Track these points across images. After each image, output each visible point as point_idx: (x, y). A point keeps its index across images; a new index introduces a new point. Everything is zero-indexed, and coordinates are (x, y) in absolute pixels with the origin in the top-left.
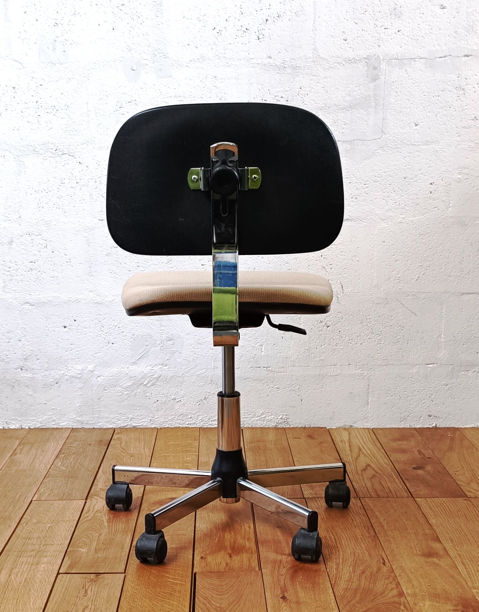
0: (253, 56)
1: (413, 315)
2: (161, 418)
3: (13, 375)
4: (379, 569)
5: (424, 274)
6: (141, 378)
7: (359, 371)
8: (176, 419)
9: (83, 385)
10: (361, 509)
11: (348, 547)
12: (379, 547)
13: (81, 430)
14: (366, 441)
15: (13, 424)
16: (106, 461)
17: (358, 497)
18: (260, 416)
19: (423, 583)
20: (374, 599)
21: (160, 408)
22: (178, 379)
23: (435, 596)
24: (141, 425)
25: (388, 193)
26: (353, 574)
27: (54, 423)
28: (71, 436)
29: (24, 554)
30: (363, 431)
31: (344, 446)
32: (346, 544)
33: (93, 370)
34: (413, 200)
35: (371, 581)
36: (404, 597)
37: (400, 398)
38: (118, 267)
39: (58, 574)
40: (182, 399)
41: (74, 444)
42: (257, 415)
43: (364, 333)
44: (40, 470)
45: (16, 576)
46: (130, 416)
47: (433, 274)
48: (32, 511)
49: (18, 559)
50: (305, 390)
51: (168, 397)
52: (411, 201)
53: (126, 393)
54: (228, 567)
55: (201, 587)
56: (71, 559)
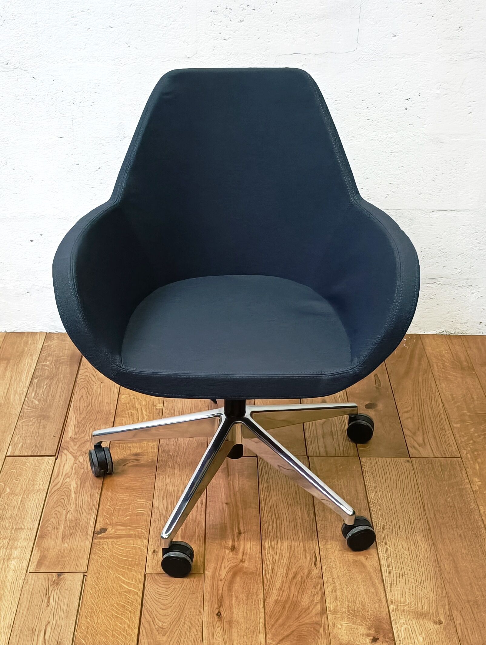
4: (309, 572)
5: (394, 192)
12: (314, 536)
16: (77, 390)
20: (299, 617)
23: (353, 615)
25: (361, 109)
26: (285, 579)
27: (28, 328)
28: (45, 348)
34: (387, 117)
35: (300, 591)
36: (325, 616)
41: (47, 360)
44: (14, 406)
47: (403, 191)
48: (6, 475)
55: (148, 596)
56: (40, 551)
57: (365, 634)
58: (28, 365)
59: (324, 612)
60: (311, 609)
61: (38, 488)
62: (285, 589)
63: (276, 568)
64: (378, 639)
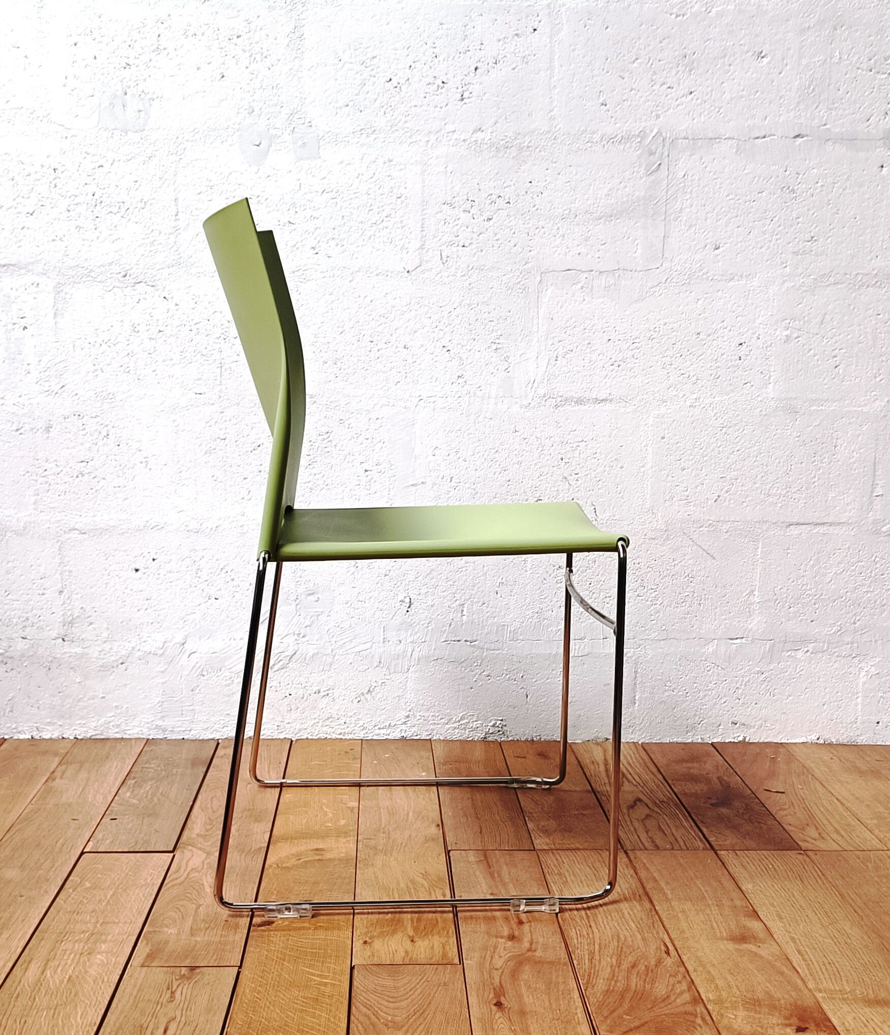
0: (453, 128)
1: (709, 558)
2: (295, 723)
3: (50, 650)
4: (659, 962)
5: (727, 492)
8: (320, 725)
9: (167, 666)
10: (627, 868)
11: (607, 927)
12: (658, 925)
13: (162, 742)
14: (633, 763)
15: (48, 730)
16: (206, 791)
17: (621, 847)
18: (459, 721)
19: (733, 983)
20: (652, 1007)
21: (293, 707)
22: (324, 658)
23: (753, 1004)
25: (672, 358)
26: (617, 969)
27: (117, 730)
28: (146, 751)
29: (68, 938)
30: (627, 746)
31: (598, 770)
32: (605, 922)
33: (182, 642)
34: (712, 370)
35: (648, 980)
36: (703, 1005)
37: (688, 693)
38: (227, 471)
40: (331, 691)
41: (150, 764)
42: (454, 719)
44: (94, 804)
45: (54, 973)
47: (742, 491)
48: (83, 870)
49: (57, 945)
50: (533, 679)
51: (307, 688)
52: (708, 372)
54: (409, 957)
55: (362, 988)
56: (150, 945)
57: (782, 1024)
58: (119, 767)
59: (698, 999)
60: (673, 999)
61: (142, 882)
62: (620, 978)
63: (597, 957)
64: (807, 1028)
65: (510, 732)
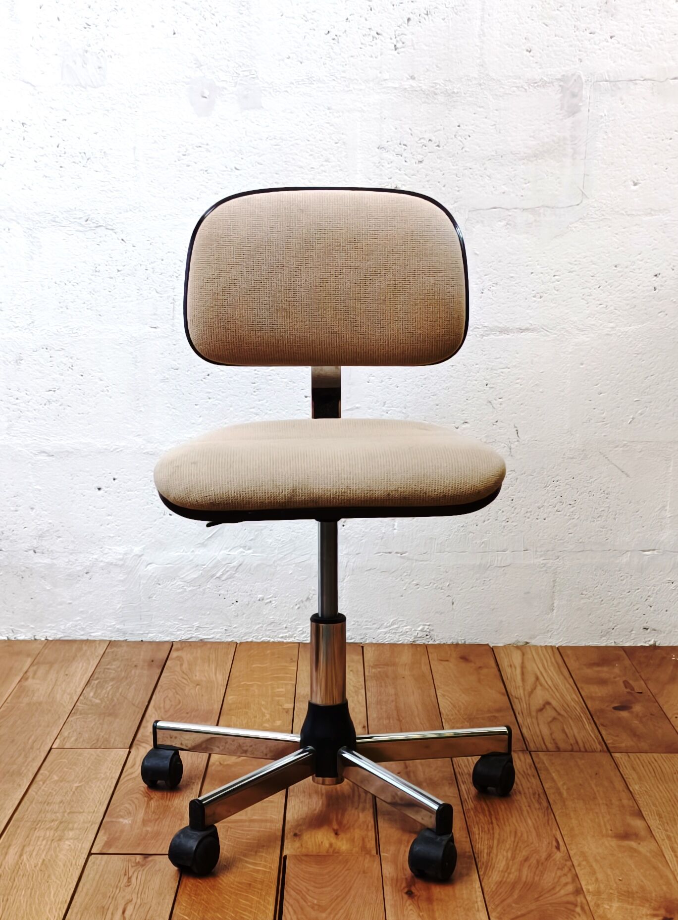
0: (387, 77)
1: (623, 475)
2: (241, 628)
3: (22, 561)
4: (549, 856)
5: (641, 414)
6: (212, 568)
7: (541, 561)
8: (263, 629)
9: (125, 577)
10: (530, 768)
11: (507, 823)
12: (552, 824)
13: (123, 644)
14: (548, 666)
15: (22, 632)
16: (159, 691)
17: (527, 750)
18: (390, 627)
19: (612, 877)
20: (538, 897)
21: (239, 612)
22: (267, 569)
23: (626, 896)
24: (212, 638)
25: (590, 289)
26: (511, 862)
27: (82, 633)
28: (108, 653)
29: (40, 826)
30: (544, 650)
31: (514, 673)
32: (505, 820)
33: (140, 554)
34: (628, 300)
35: (537, 873)
36: (582, 896)
37: (602, 601)
38: (180, 398)
39: (90, 854)
40: (274, 599)
41: (112, 665)
42: (385, 624)
43: (549, 502)
44: (61, 703)
45: (30, 857)
46: (196, 624)
47: (655, 413)
48: (51, 764)
49: (32, 832)
50: (458, 587)
51: (252, 596)
52: (624, 301)
53: (190, 589)
54: (332, 849)
55: (293, 875)
56: (108, 834)
57: (650, 914)
58: (84, 668)
59: (579, 891)
60: (557, 890)
61: (103, 776)
62: (512, 870)
63: (495, 851)
65: (437, 636)
